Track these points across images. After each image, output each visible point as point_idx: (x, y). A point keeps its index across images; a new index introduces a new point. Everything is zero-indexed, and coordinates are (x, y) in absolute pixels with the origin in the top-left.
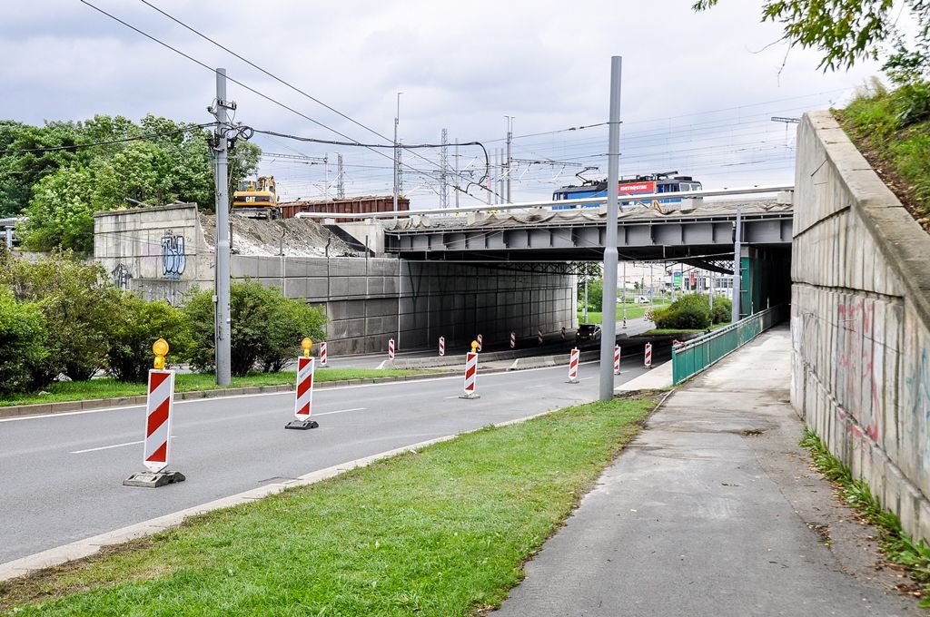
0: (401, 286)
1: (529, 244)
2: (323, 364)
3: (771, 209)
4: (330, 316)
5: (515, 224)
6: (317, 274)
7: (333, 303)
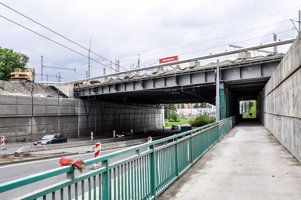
0: (79, 110)
1: (125, 89)
2: (3, 148)
3: (235, 62)
4: (34, 123)
5: (120, 81)
6: (24, 103)
7: (36, 117)
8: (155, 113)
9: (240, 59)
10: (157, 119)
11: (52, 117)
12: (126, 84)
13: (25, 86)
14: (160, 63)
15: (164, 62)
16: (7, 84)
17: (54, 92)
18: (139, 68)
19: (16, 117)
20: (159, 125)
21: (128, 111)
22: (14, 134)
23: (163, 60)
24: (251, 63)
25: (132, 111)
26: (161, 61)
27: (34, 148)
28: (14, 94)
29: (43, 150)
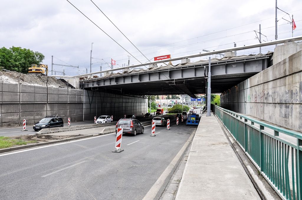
0: (84, 99)
1: (124, 82)
2: (24, 129)
3: (222, 60)
4: (49, 109)
5: (119, 75)
6: (41, 92)
7: (50, 104)
8: (141, 102)
9: (226, 57)
10: (142, 107)
11: (63, 104)
12: (124, 77)
13: (41, 78)
14: (155, 60)
15: (159, 60)
16: (27, 76)
17: (63, 84)
18: (129, 65)
19: (34, 104)
20: (144, 111)
21: (121, 100)
22: (32, 117)
23: (158, 58)
24: (236, 61)
25: (124, 101)
26: (156, 59)
27: (51, 130)
28: (32, 85)
29: (59, 132)
